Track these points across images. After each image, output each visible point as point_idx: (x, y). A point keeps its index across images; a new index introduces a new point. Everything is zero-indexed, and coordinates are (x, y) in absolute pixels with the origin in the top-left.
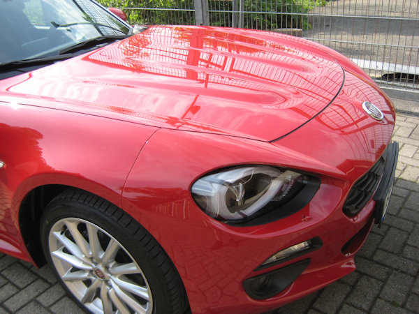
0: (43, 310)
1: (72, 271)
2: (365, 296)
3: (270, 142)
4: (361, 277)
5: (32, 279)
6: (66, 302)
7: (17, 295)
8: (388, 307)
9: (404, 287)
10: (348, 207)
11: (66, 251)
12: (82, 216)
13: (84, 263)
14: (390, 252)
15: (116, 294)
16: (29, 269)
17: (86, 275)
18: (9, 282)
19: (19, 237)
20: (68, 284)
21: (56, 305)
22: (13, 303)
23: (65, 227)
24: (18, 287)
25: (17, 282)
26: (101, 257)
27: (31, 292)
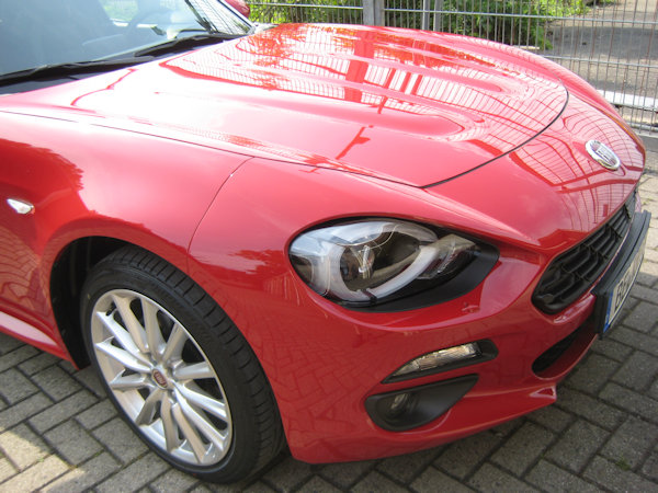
0: (83, 432)
1: (123, 375)
2: (577, 450)
3: (422, 188)
4: (574, 422)
5: (73, 389)
6: (119, 425)
7: (50, 410)
8: (611, 470)
9: (644, 441)
10: (541, 297)
11: (115, 343)
12: (135, 286)
13: (140, 362)
14: (628, 388)
15: (182, 411)
16: (71, 375)
17: (142, 381)
18: (41, 390)
19: (52, 320)
20: (117, 394)
21: (103, 428)
22: (42, 421)
23: (113, 306)
24: (51, 399)
25: (52, 393)
26: (162, 352)
27: (70, 407)
